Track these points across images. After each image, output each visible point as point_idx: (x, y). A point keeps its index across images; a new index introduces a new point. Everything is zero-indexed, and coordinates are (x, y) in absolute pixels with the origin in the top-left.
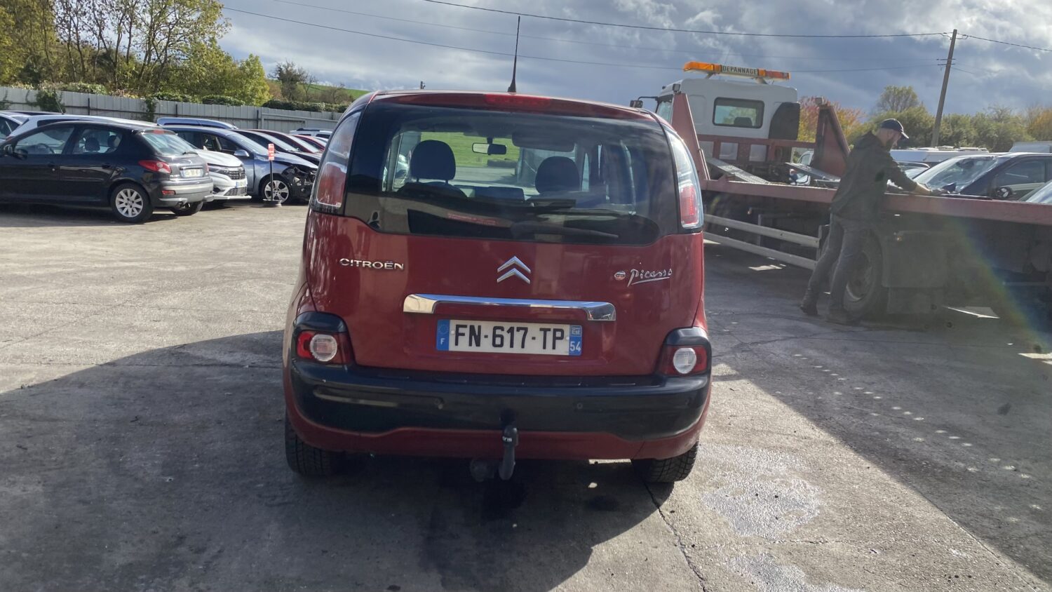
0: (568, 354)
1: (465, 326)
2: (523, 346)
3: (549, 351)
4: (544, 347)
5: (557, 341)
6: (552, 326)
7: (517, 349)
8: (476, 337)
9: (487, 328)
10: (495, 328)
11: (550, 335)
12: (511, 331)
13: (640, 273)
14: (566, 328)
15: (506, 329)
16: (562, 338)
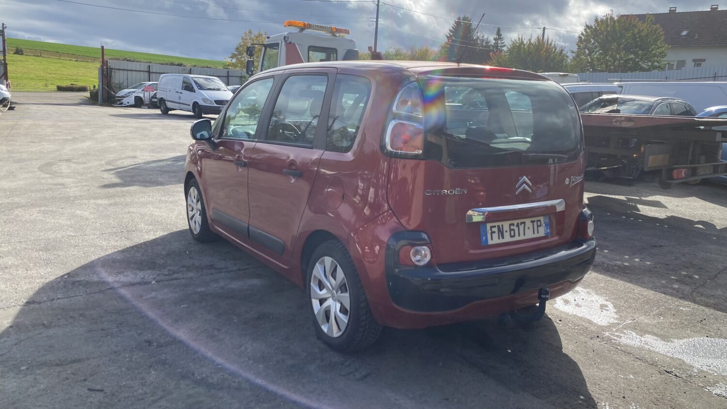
1: (495, 227)
4: (534, 233)
5: (539, 228)
8: (501, 233)
9: (506, 225)
11: (535, 224)
12: (518, 225)
14: (542, 218)
15: (515, 224)
16: (540, 226)
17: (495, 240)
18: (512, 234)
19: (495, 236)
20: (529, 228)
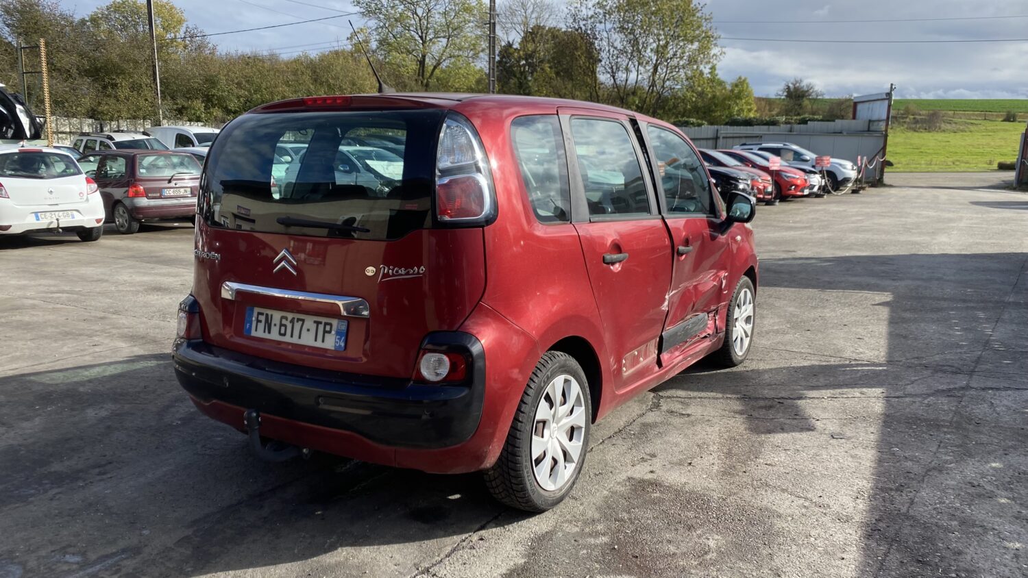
0: (333, 348)
1: (262, 314)
2: (300, 338)
3: (319, 344)
4: (316, 340)
5: (326, 334)
6: (324, 320)
7: (295, 340)
9: (277, 316)
10: (282, 318)
11: (321, 327)
12: (292, 321)
13: (389, 269)
15: (290, 319)
16: (330, 332)
17: (259, 332)
18: (283, 331)
19: (261, 326)
20: (308, 330)
